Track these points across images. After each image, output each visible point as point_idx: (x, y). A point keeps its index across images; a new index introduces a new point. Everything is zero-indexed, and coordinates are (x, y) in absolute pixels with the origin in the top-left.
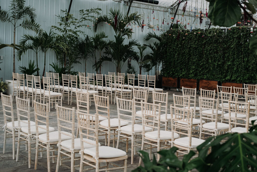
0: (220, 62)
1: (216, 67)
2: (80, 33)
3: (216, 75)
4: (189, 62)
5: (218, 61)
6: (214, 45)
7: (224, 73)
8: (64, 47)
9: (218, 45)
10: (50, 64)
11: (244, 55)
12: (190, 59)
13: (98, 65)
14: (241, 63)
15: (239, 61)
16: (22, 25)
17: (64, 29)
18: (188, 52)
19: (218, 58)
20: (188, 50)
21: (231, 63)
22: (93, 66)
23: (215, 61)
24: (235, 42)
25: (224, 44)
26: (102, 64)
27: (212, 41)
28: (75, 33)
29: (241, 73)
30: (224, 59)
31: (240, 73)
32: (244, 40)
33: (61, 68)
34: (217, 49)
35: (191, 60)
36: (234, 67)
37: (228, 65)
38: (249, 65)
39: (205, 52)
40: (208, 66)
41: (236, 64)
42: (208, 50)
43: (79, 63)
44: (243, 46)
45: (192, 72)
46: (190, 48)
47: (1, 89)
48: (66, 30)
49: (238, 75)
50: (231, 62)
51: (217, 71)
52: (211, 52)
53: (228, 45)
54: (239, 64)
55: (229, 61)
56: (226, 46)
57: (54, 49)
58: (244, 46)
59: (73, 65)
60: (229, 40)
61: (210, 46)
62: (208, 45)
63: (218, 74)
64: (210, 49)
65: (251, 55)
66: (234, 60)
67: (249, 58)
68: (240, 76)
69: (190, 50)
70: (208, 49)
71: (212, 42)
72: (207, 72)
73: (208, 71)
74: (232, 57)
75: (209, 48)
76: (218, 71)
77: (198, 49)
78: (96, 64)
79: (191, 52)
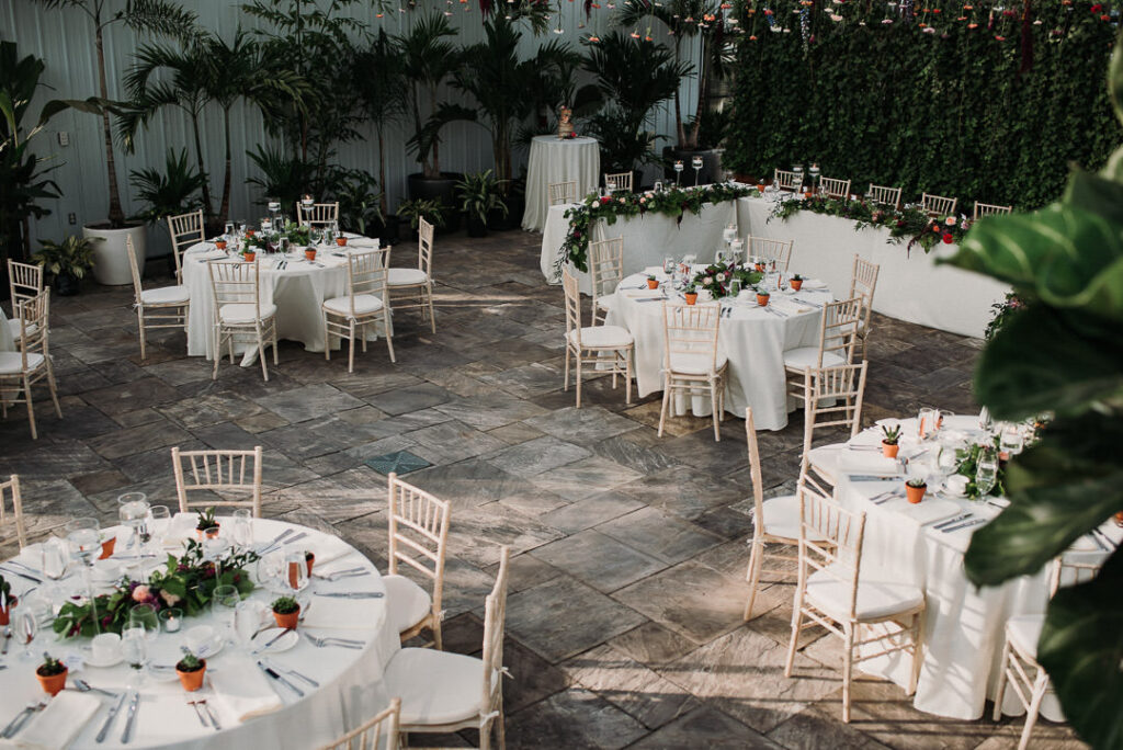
0: (872, 123)
1: (857, 141)
2: (354, 28)
3: (857, 173)
4: (763, 115)
5: (865, 121)
6: (854, 59)
7: (886, 166)
8: (294, 89)
9: (870, 59)
10: (248, 153)
11: (968, 107)
12: (767, 105)
13: (427, 139)
14: (953, 135)
15: (946, 129)
16: (125, 15)
17: (293, 14)
18: (760, 80)
19: (866, 110)
20: (760, 71)
21: (916, 133)
22: (411, 141)
23: (854, 120)
24: (935, 56)
25: (892, 58)
26: (439, 134)
27: (848, 44)
28: (334, 26)
29: (952, 171)
30: (890, 113)
31: (948, 171)
32: (968, 49)
33: (291, 159)
34: (863, 77)
35: (771, 108)
36: (926, 146)
37: (903, 140)
38: (981, 144)
39: (820, 82)
40: (828, 136)
41: (932, 135)
42: (831, 77)
43: (356, 136)
44: (964, 71)
45: (771, 155)
46: (766, 63)
47: (72, 269)
48: (300, 19)
49: (939, 178)
50: (914, 128)
51: (861, 156)
52: (840, 85)
53: (906, 63)
54: (947, 139)
55: (910, 125)
56: (898, 66)
57: (257, 97)
58: (968, 72)
59: (335, 144)
60: (911, 45)
61: (839, 63)
62: (831, 57)
63: (864, 169)
64: (837, 73)
65: (994, 106)
66: (928, 123)
67: (986, 118)
68: (946, 183)
69: (768, 71)
70: (829, 72)
71: (847, 47)
72: (824, 157)
73: (829, 154)
74: (921, 109)
75: (834, 72)
76: (865, 158)
77: (796, 70)
78: (419, 137)
79: (773, 80)
